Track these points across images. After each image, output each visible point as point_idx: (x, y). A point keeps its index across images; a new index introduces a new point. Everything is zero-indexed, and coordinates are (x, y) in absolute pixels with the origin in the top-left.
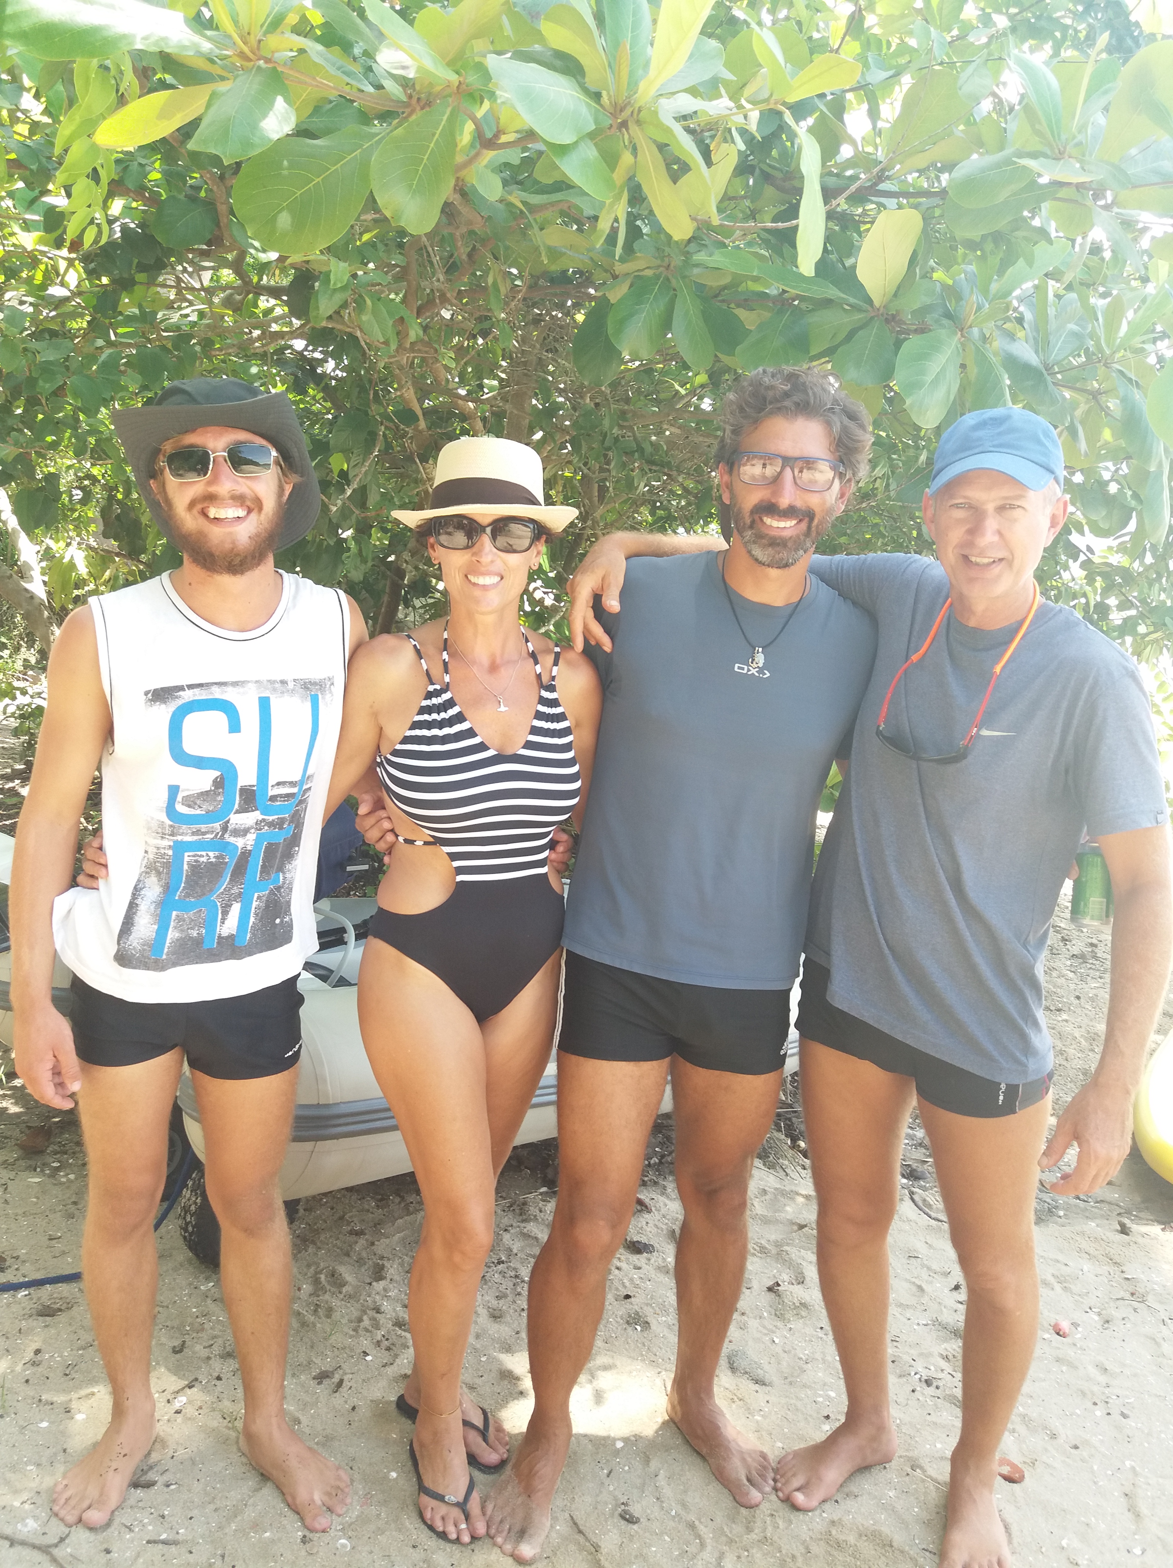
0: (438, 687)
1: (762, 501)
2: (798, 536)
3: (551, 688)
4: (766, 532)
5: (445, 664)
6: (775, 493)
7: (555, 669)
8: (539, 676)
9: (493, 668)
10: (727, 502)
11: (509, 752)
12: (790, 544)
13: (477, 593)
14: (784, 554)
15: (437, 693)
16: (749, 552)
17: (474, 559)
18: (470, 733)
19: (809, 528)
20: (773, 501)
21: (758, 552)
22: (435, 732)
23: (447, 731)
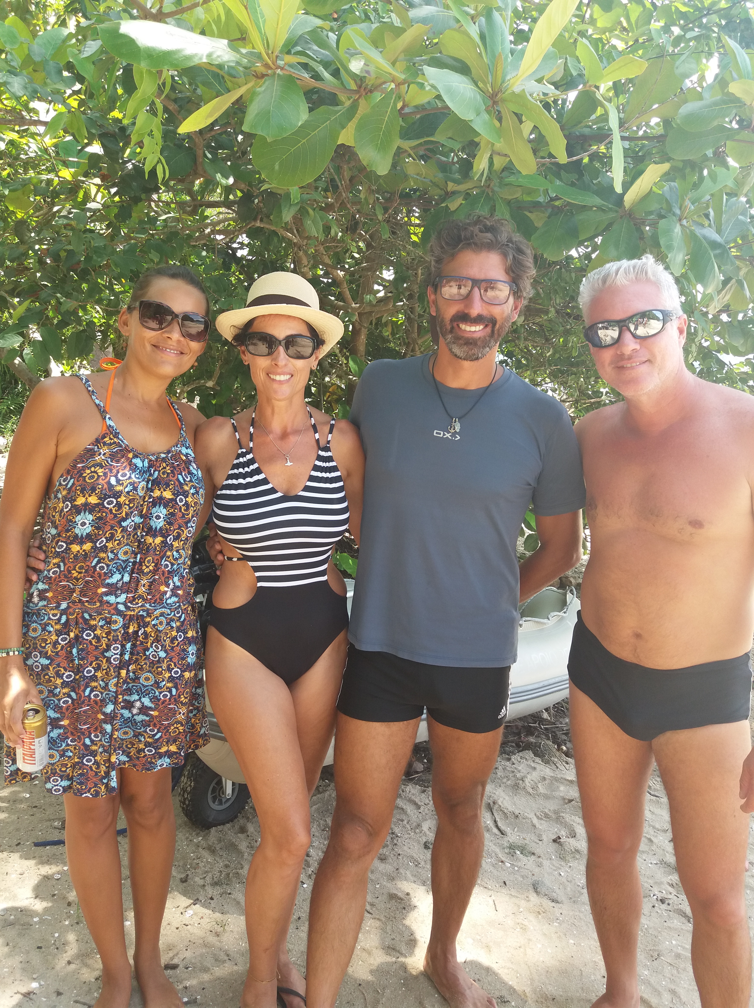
0: (244, 450)
1: (458, 312)
2: (485, 337)
3: (327, 449)
4: (463, 335)
5: (251, 435)
6: (467, 306)
7: (330, 436)
8: (318, 441)
9: (284, 435)
10: (434, 314)
11: (293, 494)
12: (479, 343)
13: (275, 386)
14: (475, 351)
15: (243, 455)
16: (450, 350)
17: (273, 363)
18: (265, 481)
19: (493, 331)
20: (466, 312)
21: (457, 350)
22: (241, 481)
23: (249, 480)
